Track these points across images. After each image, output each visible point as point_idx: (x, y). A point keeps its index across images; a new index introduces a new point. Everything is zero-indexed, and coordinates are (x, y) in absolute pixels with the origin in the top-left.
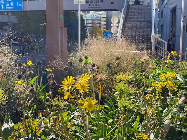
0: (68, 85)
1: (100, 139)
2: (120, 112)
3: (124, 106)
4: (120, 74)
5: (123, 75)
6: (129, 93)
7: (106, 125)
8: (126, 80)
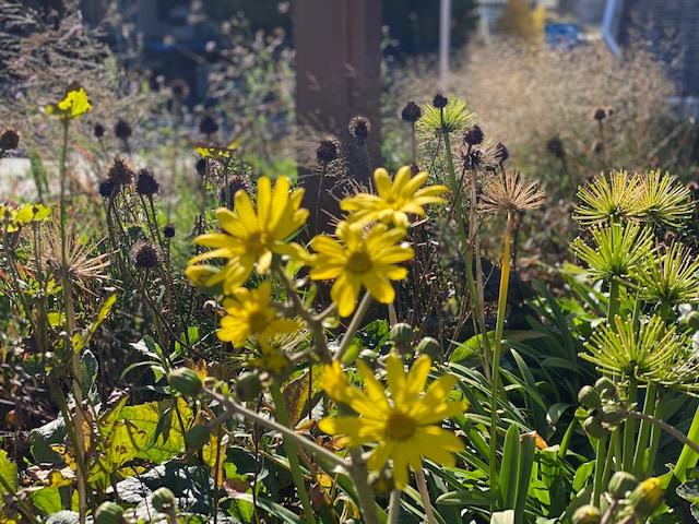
0: (255, 237)
1: (495, 514)
2: (608, 406)
3: (632, 370)
4: (609, 182)
5: (628, 184)
6: (667, 291)
7: (533, 433)
8: (646, 211)
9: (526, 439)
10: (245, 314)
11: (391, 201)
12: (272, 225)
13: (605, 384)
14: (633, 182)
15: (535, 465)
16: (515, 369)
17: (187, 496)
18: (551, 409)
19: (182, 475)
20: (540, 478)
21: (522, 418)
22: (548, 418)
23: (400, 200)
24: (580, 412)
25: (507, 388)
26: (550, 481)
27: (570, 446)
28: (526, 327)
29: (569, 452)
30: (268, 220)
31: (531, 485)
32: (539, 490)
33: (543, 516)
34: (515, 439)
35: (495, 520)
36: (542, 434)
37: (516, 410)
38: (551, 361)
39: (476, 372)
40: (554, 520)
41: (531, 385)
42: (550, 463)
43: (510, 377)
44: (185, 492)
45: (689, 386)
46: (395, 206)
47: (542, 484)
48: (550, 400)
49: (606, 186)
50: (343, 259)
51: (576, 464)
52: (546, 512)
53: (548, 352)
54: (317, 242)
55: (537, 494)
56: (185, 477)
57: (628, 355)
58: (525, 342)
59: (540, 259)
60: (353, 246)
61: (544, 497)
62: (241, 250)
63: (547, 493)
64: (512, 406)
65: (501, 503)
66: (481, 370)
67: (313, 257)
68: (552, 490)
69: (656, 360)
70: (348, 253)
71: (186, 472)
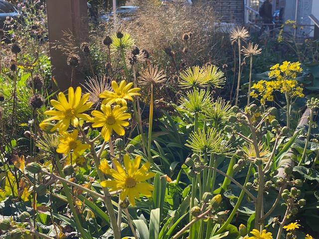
0: (69, 111)
1: (152, 210)
2: (197, 165)
3: (206, 150)
4: (192, 71)
5: (200, 71)
6: (217, 117)
7: (166, 175)
8: (207, 82)
9: (163, 178)
10: (67, 142)
11: (119, 94)
12: (75, 107)
13: (195, 156)
14: (202, 70)
15: (167, 189)
16: (156, 148)
17: (17, 215)
18: (172, 165)
19: (14, 206)
20: (169, 194)
21: (160, 169)
22: (171, 168)
23: (123, 94)
24: (184, 166)
25: (153, 157)
26: (173, 195)
27: (181, 179)
28: (160, 130)
29: (180, 182)
30: (74, 104)
31: (166, 197)
32: (169, 199)
33: (171, 209)
34: (158, 179)
35: (153, 213)
36: (169, 176)
37: (158, 166)
38: (171, 144)
39: (140, 151)
40: (175, 211)
41: (163, 155)
42: (173, 187)
43: (154, 152)
44: (16, 213)
45: (226, 154)
46: (121, 96)
47: (170, 196)
48: (171, 161)
49: (191, 72)
50: (105, 119)
51: (183, 187)
52: (171, 208)
53: (169, 140)
54: (93, 113)
55: (168, 200)
56: (15, 207)
57: (203, 144)
58: (160, 137)
59: (164, 100)
60: (108, 114)
61: (171, 202)
62: (63, 116)
63: (172, 200)
64: (156, 164)
65: (154, 206)
66: (141, 150)
67: (93, 119)
68: (174, 198)
69: (214, 145)
70: (106, 117)
71: (15, 205)
